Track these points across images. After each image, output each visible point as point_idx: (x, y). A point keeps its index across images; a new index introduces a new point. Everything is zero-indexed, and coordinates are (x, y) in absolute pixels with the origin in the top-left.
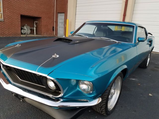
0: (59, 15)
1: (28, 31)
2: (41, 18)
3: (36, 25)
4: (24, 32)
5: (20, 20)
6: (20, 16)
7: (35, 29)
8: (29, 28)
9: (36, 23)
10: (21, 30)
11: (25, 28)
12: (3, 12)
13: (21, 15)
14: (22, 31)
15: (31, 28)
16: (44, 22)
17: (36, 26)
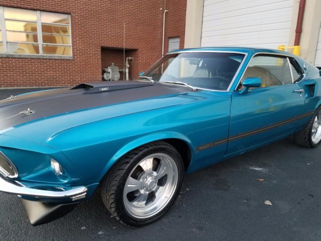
0: (171, 41)
1: (116, 76)
2: (137, 50)
3: (129, 64)
4: (108, 77)
5: (99, 57)
6: (99, 50)
7: (127, 71)
8: (117, 69)
9: (128, 60)
10: (103, 74)
11: (109, 70)
12: (72, 43)
13: (102, 47)
14: (105, 76)
15: (121, 70)
16: (142, 57)
17: (128, 66)
